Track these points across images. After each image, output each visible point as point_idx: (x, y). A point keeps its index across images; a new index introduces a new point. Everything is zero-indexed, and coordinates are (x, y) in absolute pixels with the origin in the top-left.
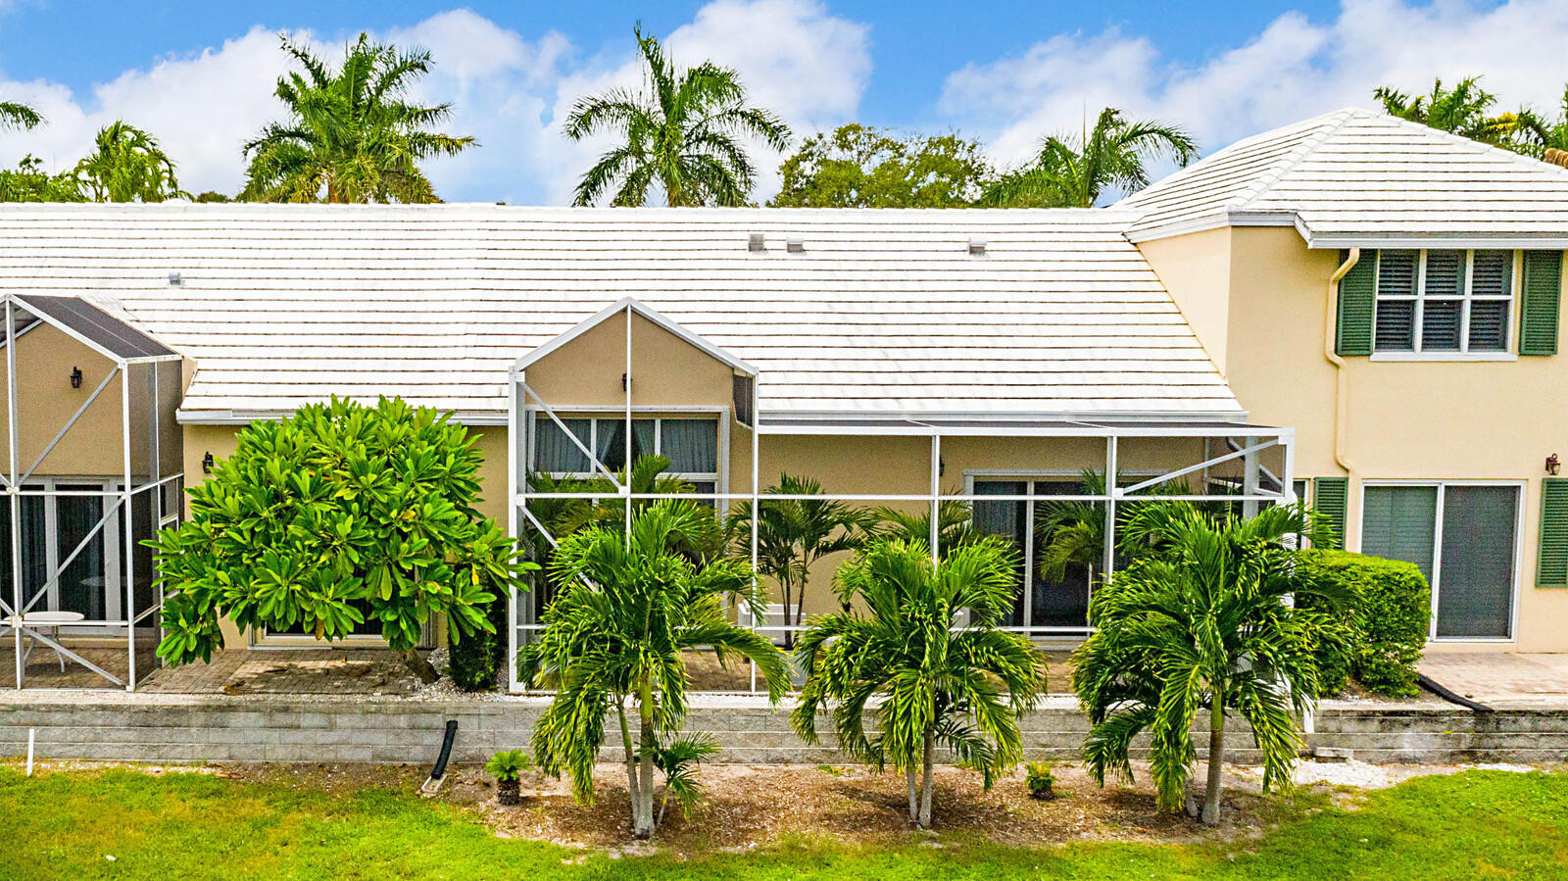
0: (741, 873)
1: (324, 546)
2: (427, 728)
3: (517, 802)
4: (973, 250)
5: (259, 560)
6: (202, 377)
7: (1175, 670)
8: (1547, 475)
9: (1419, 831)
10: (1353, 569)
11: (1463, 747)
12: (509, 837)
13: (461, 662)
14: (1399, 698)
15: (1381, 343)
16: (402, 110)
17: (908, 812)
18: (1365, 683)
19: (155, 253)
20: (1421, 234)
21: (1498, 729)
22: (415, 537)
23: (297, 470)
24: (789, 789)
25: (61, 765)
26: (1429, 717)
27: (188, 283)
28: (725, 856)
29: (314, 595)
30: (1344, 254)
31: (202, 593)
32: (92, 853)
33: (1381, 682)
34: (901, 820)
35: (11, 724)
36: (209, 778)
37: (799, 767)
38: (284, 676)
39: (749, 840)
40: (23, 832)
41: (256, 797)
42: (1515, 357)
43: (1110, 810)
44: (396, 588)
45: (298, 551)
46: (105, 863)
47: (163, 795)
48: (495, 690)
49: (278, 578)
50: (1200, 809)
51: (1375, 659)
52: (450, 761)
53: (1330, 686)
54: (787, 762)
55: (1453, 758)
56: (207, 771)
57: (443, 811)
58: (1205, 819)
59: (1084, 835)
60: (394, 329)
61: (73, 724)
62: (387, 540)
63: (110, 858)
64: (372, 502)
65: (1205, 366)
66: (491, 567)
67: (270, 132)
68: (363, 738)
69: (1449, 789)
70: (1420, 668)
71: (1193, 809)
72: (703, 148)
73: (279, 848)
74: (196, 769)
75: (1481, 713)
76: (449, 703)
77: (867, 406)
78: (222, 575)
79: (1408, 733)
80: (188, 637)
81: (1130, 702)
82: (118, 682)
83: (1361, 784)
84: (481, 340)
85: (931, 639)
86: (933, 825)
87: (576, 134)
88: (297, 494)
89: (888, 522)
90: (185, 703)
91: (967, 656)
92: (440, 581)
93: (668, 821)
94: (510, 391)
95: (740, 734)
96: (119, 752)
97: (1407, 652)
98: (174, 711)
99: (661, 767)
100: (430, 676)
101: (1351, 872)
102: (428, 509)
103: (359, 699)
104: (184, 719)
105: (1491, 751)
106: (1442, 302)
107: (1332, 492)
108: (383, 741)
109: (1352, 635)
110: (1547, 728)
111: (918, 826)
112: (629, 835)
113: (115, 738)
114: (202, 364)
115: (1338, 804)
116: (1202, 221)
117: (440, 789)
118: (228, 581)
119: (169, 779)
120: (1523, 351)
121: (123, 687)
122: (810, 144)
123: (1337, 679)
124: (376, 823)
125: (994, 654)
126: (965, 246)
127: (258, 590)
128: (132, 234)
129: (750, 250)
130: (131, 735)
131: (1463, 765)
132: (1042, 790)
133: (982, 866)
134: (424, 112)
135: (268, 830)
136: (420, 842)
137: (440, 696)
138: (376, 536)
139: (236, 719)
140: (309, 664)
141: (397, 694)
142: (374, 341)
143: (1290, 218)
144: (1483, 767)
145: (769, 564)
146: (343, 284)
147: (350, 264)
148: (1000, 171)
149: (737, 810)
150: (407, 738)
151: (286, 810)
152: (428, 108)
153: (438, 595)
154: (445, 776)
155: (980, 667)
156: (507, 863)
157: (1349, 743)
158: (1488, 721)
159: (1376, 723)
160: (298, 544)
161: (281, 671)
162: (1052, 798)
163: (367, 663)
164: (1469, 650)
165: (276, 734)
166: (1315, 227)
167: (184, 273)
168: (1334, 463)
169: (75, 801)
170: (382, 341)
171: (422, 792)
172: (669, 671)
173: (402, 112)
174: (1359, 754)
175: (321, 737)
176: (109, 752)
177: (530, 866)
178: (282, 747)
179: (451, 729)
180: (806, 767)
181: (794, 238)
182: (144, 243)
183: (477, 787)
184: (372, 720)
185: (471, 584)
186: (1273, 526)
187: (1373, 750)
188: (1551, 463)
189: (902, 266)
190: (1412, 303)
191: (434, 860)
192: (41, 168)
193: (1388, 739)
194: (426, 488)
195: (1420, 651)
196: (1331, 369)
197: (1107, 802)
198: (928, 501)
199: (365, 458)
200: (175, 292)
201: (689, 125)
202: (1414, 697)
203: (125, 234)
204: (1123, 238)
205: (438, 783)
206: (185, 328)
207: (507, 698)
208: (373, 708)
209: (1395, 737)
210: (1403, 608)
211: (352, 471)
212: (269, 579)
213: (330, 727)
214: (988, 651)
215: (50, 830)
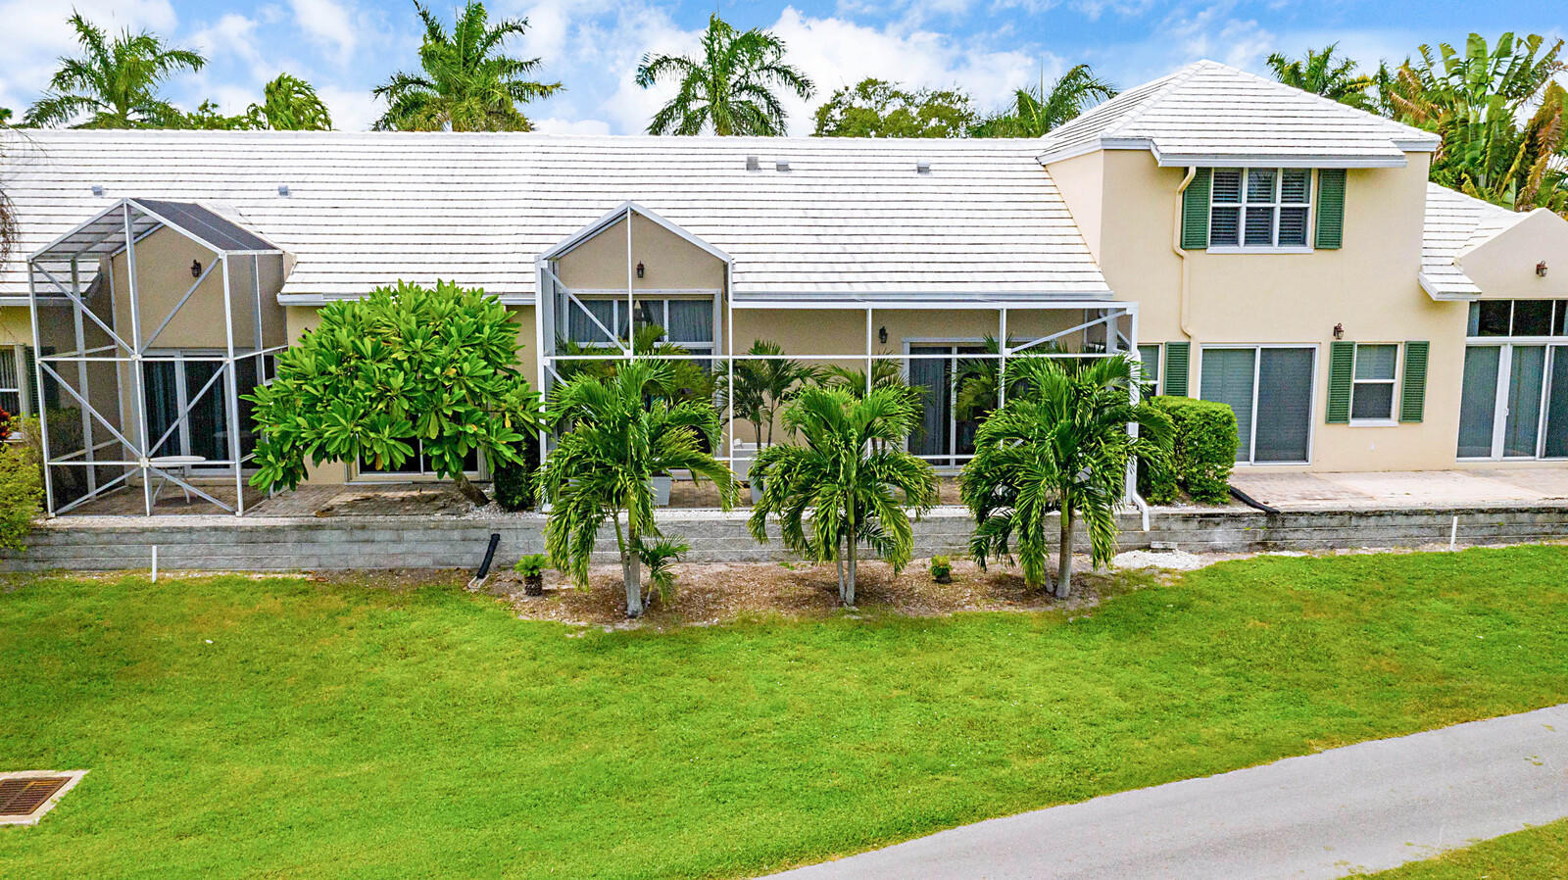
0: (703, 641)
1: (380, 397)
2: (476, 540)
3: (539, 594)
4: (920, 170)
5: (329, 408)
6: (300, 268)
7: (1027, 481)
8: (1334, 340)
9: (1213, 599)
10: (1184, 409)
11: (1258, 539)
12: (529, 619)
13: (502, 489)
14: (1216, 504)
15: (1215, 240)
16: (503, 63)
17: (839, 594)
18: (1192, 494)
19: (269, 171)
20: (1241, 156)
21: (1283, 526)
22: (456, 390)
23: (361, 338)
24: (753, 580)
25: (182, 574)
26: (1235, 518)
27: (295, 194)
28: (693, 628)
29: (372, 435)
30: (1186, 169)
31: (285, 435)
32: (195, 639)
33: (1202, 493)
34: (832, 600)
35: (141, 543)
36: (300, 582)
37: (766, 564)
38: (370, 503)
39: (713, 617)
40: (142, 625)
41: (334, 593)
42: (1312, 250)
43: (990, 589)
44: (441, 430)
45: (361, 401)
46: (204, 646)
47: (259, 595)
48: (532, 510)
49: (343, 421)
50: (1056, 587)
51: (1198, 476)
52: (493, 565)
53: (1165, 497)
54: (756, 561)
55: (1250, 548)
56: (299, 577)
57: (480, 603)
58: (1059, 594)
59: (967, 607)
60: (459, 230)
61: (192, 542)
62: (433, 391)
63: (209, 642)
64: (421, 362)
65: (1087, 258)
66: (521, 414)
67: (396, 80)
68: (425, 548)
69: (1240, 569)
70: (1231, 482)
71: (1051, 588)
72: (744, 96)
73: (345, 631)
74: (292, 575)
75: (1272, 514)
76: (493, 521)
77: (826, 288)
78: (300, 420)
79: (1219, 530)
80: (276, 470)
81: (1003, 509)
82: (229, 509)
83: (1180, 567)
84: (528, 239)
85: (844, 461)
86: (856, 603)
87: (643, 83)
88: (362, 357)
89: (836, 377)
90: (282, 524)
91: (874, 473)
92: (477, 423)
93: (652, 605)
94: (535, 277)
95: (720, 540)
96: (230, 563)
97: (1221, 470)
98: (272, 530)
99: (647, 563)
100: (482, 500)
101: (1156, 628)
102: (466, 366)
103: (423, 518)
104: (281, 536)
105: (1278, 542)
106: (1259, 209)
107: (1179, 353)
108: (441, 551)
109: (1161, 453)
110: (1319, 524)
111: (845, 604)
112: (624, 615)
113: (226, 553)
114: (300, 258)
115: (1159, 581)
116: (1085, 146)
117: (482, 586)
118: (306, 425)
119: (266, 584)
120: (1317, 246)
121: (234, 513)
122: (839, 95)
123: (1170, 491)
124: (427, 610)
125: (893, 470)
126: (915, 167)
127: (327, 431)
128: (252, 155)
129: (748, 169)
130: (239, 550)
131: (1258, 553)
132: (942, 576)
133: (885, 631)
134: (522, 64)
135: (340, 618)
136: (458, 624)
137: (488, 516)
138: (424, 388)
139: (323, 536)
140: (390, 494)
141: (453, 515)
142: (442, 239)
143: (1147, 143)
144: (1272, 553)
145: (745, 409)
146: (421, 195)
147: (428, 179)
148: (984, 118)
149: (710, 596)
150: (460, 548)
151: (356, 603)
152: (526, 61)
153: (475, 435)
154: (487, 576)
155: (883, 482)
156: (522, 638)
157: (1175, 539)
158: (1276, 520)
159: (1196, 523)
160: (360, 395)
161: (367, 499)
162: (950, 581)
163: (437, 492)
164: (1276, 472)
165: (356, 547)
166: (1164, 150)
167: (291, 186)
168: (1180, 333)
169: (187, 600)
170: (449, 239)
171: (468, 588)
172: (642, 487)
173: (506, 66)
174: (1182, 546)
175: (393, 549)
176: (223, 563)
177: (540, 639)
178: (361, 557)
179: (495, 540)
180: (771, 564)
181: (782, 159)
182: (261, 163)
183: (512, 584)
184: (431, 534)
185: (504, 426)
186: (1106, 374)
187: (1194, 543)
188: (1337, 330)
189: (865, 181)
190: (1237, 209)
191: (467, 637)
192: (217, 112)
193: (1204, 534)
194: (467, 351)
195: (1231, 470)
196: (1178, 260)
197: (990, 584)
198: (864, 360)
199: (415, 327)
200: (284, 201)
201: (734, 78)
202: (1227, 503)
203: (246, 155)
204: (1036, 161)
205: (481, 582)
206: (290, 229)
207: (540, 516)
208: (432, 525)
209: (1210, 533)
210: (1218, 437)
211: (404, 338)
212: (337, 423)
213: (399, 541)
214: (888, 468)
215: (162, 623)
